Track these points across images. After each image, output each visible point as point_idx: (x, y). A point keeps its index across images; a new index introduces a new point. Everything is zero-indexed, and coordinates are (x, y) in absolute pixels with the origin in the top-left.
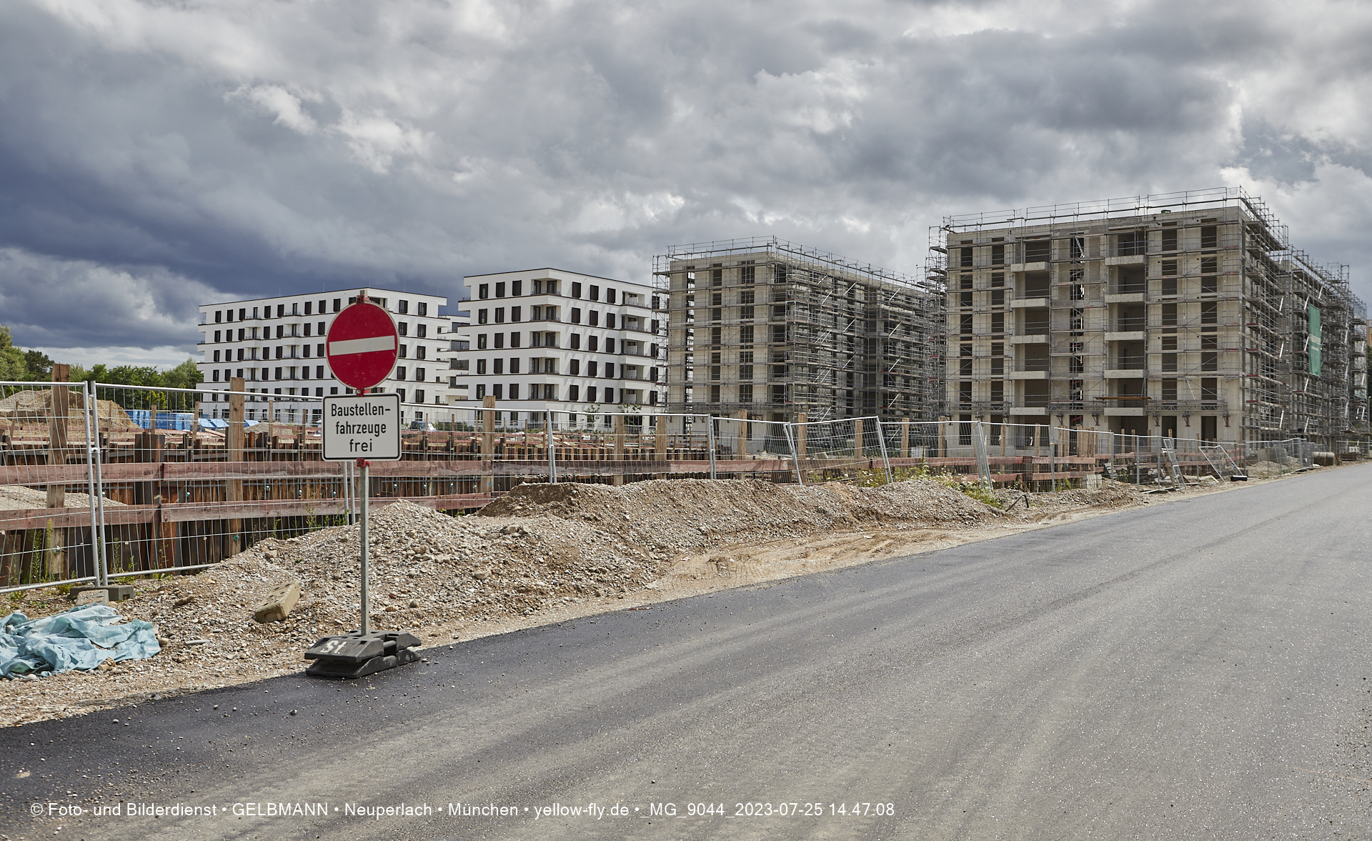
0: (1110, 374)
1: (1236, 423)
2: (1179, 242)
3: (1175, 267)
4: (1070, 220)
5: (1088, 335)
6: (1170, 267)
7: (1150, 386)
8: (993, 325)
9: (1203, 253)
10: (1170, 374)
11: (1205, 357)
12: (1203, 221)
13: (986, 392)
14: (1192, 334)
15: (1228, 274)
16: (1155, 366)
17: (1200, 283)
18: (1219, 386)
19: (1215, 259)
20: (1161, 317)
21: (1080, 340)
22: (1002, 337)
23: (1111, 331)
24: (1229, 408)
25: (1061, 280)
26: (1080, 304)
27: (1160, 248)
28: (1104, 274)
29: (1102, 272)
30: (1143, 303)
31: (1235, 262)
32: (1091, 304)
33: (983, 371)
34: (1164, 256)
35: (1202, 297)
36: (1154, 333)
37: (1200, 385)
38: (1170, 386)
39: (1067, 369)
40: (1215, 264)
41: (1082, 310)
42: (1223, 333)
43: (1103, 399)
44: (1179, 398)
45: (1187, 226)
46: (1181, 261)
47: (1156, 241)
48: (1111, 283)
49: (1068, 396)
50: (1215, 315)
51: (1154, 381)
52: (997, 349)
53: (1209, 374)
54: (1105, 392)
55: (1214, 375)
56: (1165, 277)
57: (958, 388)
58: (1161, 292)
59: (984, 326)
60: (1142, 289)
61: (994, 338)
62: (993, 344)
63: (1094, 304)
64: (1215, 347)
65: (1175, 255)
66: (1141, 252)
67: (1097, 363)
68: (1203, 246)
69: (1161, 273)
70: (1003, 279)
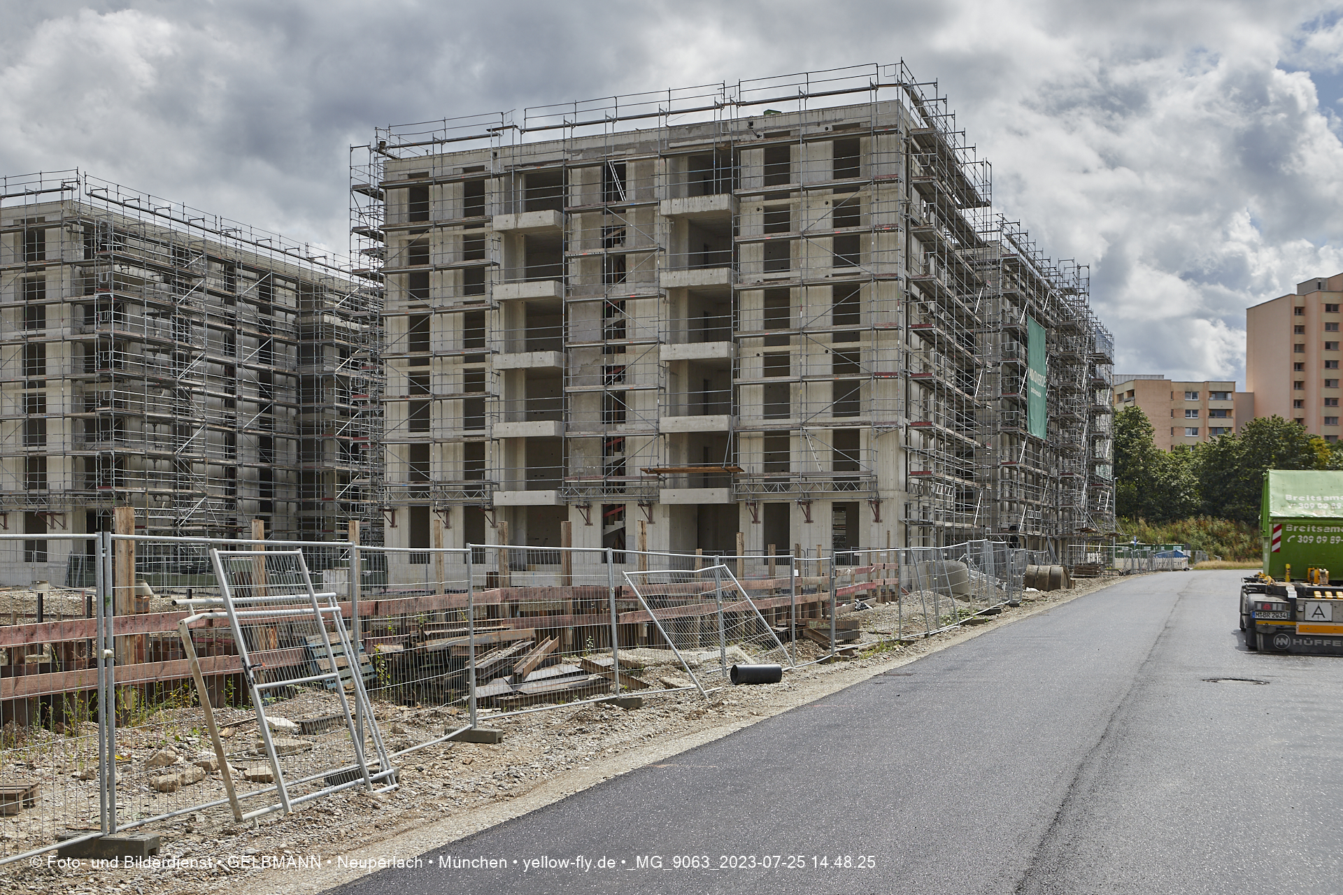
0: (670, 424)
1: (893, 514)
2: (794, 167)
3: (787, 217)
4: (599, 130)
5: (634, 352)
6: (777, 220)
7: (743, 446)
8: (466, 334)
9: (837, 190)
10: (778, 424)
11: (839, 389)
12: (835, 128)
13: (455, 462)
14: (815, 346)
15: (878, 230)
16: (752, 409)
17: (830, 247)
18: (863, 445)
19: (858, 201)
20: (761, 314)
21: (619, 360)
22: (481, 358)
23: (675, 340)
24: (880, 486)
25: (585, 246)
26: (619, 291)
27: (761, 180)
28: (661, 234)
29: (657, 229)
30: (728, 286)
31: (892, 206)
32: (638, 291)
33: (448, 423)
34: (768, 196)
35: (834, 275)
36: (750, 346)
37: (830, 443)
38: (777, 445)
39: (597, 416)
40: (857, 211)
41: (622, 304)
42: (869, 344)
43: (658, 472)
44: (794, 467)
45: (808, 139)
46: (797, 206)
47: (753, 167)
48: (675, 249)
49: (597, 468)
50: (857, 308)
51: (750, 438)
52: (474, 380)
53: (846, 422)
54: (662, 458)
55: (853, 423)
56: (768, 237)
57: (406, 456)
58: (761, 266)
59: (450, 336)
60: (729, 259)
61: (468, 359)
62: (466, 371)
63: (643, 291)
64: (856, 370)
65: (786, 194)
66: (726, 189)
67: (650, 404)
68: (837, 175)
69: (761, 229)
70: (482, 245)
